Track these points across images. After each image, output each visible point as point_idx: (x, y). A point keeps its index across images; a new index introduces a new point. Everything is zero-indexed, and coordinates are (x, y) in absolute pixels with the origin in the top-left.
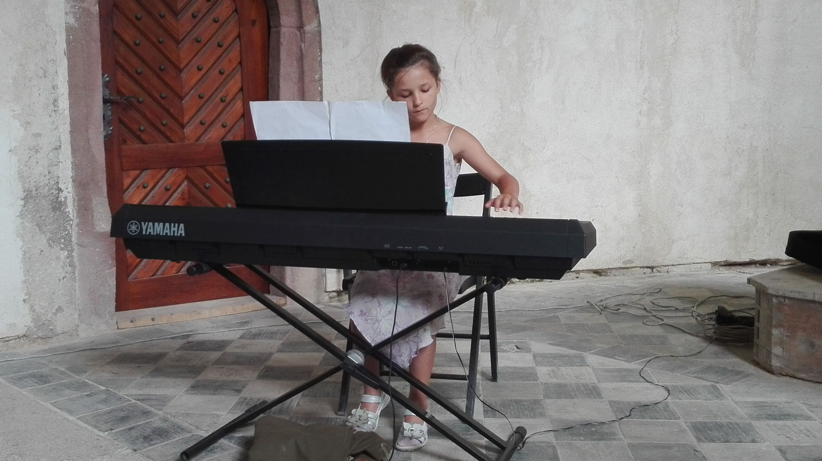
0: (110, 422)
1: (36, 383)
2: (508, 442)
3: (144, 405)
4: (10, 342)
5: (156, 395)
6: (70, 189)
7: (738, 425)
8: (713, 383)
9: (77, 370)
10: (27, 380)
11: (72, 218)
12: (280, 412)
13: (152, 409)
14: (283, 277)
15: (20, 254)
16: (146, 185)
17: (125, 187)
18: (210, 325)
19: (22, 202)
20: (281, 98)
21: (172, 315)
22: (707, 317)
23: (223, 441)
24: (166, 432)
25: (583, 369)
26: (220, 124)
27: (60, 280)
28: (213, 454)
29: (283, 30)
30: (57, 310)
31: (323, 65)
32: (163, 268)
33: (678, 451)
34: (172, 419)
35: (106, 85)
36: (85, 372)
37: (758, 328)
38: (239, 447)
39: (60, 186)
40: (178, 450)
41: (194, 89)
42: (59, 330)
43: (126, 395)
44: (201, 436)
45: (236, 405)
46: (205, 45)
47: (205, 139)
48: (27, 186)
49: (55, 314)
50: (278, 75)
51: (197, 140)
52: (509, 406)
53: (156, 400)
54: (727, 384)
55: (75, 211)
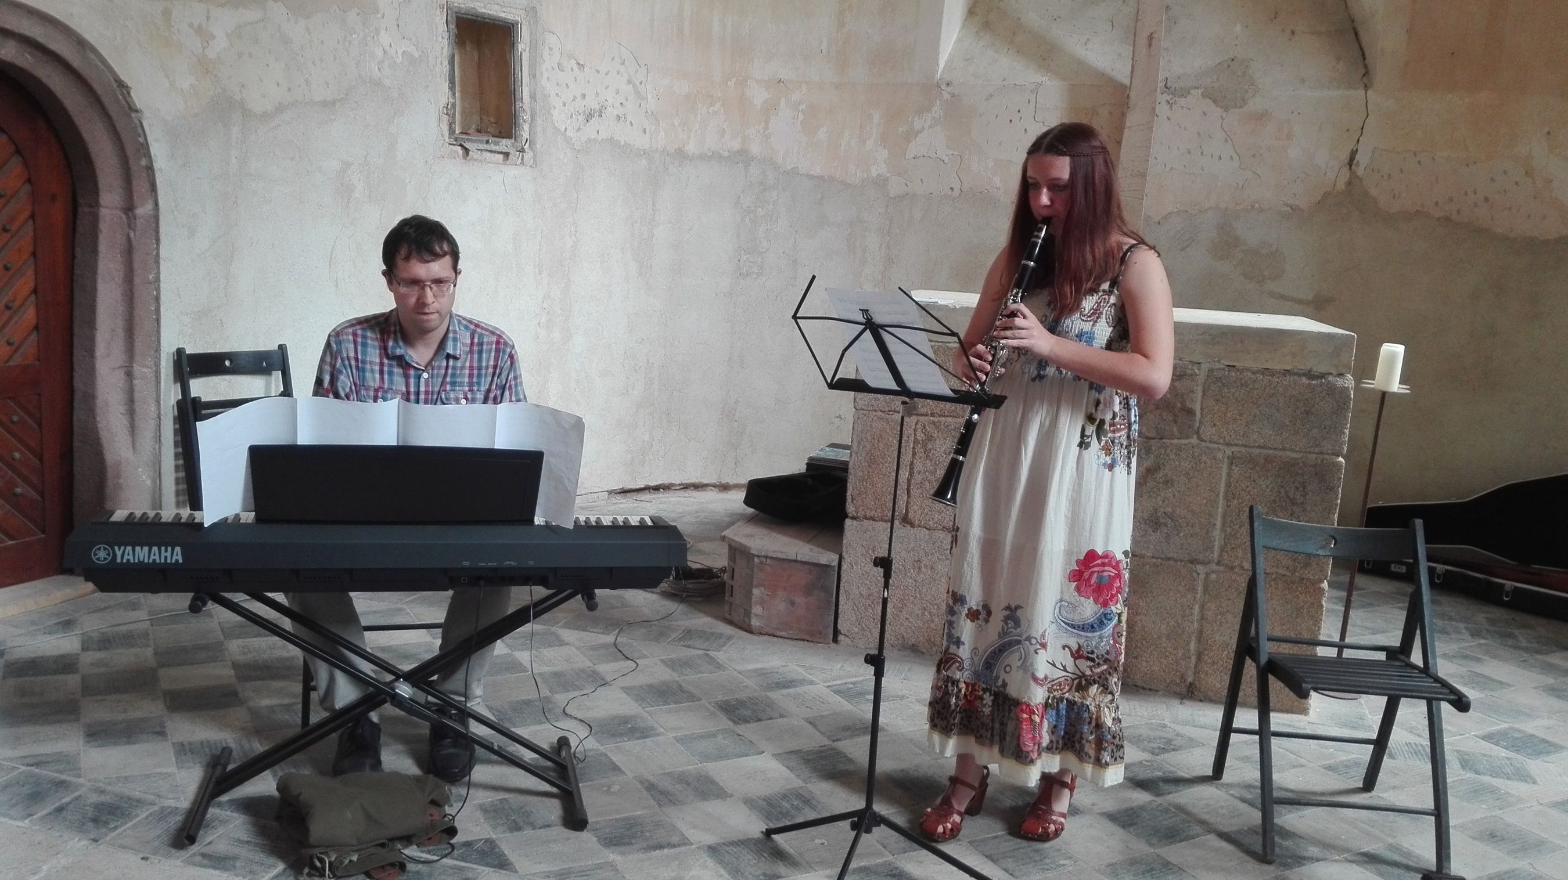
2: (564, 758)
23: (213, 811)
37: (732, 588)
38: (242, 816)
40: (159, 831)
52: (521, 709)
54: (720, 651)
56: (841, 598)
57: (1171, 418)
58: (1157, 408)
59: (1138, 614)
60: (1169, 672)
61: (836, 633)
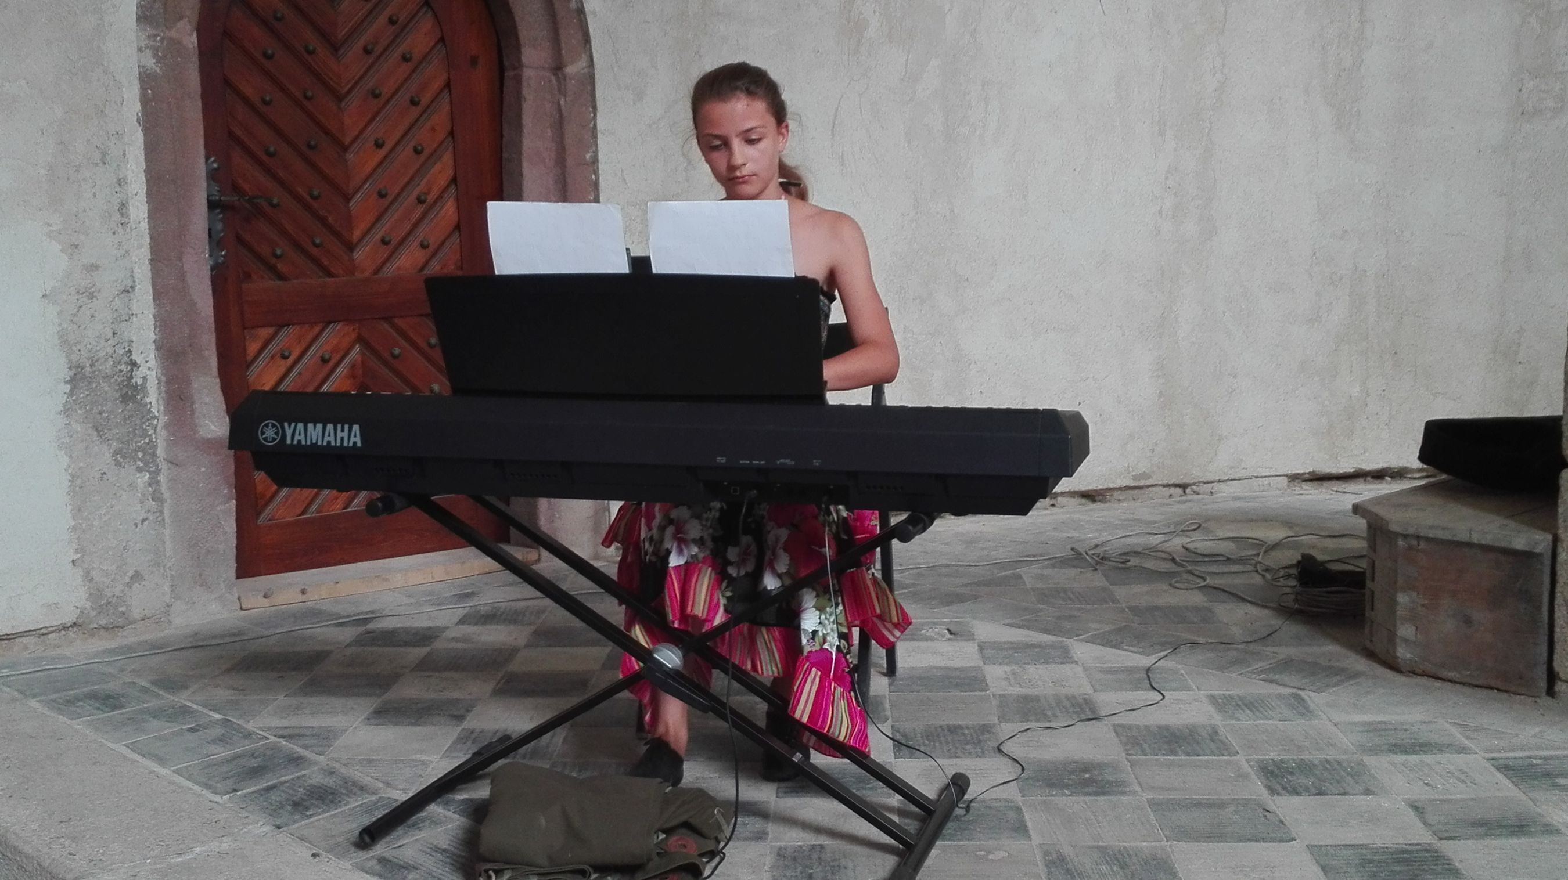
0: (232, 776)
1: (98, 709)
2: (938, 800)
3: (291, 746)
4: (50, 636)
5: (312, 727)
6: (153, 363)
7: (1339, 763)
8: (1294, 691)
9: (169, 684)
10: (81, 703)
11: (156, 414)
12: (534, 754)
13: (306, 753)
14: (534, 514)
15: (65, 479)
16: (287, 354)
17: (249, 358)
18: (406, 600)
19: (68, 387)
20: (525, 195)
21: (337, 583)
22: (1282, 573)
23: (434, 809)
24: (332, 793)
25: (1067, 669)
26: (416, 243)
27: (136, 525)
28: (417, 832)
29: (528, 73)
30: (132, 578)
31: (599, 135)
32: (319, 501)
33: (1236, 812)
34: (343, 770)
35: (212, 176)
36: (186, 688)
37: (1373, 593)
38: (463, 819)
39: (134, 357)
40: (354, 825)
41: (370, 181)
42: (136, 613)
43: (260, 728)
44: (396, 800)
45: (456, 742)
46: (388, 101)
47: (389, 270)
48: (74, 358)
49: (129, 585)
50: (521, 154)
51: (377, 272)
52: (938, 736)
53: (313, 735)
54: (1318, 691)
55: (161, 402)
56: (1558, 614)
61: (1552, 677)
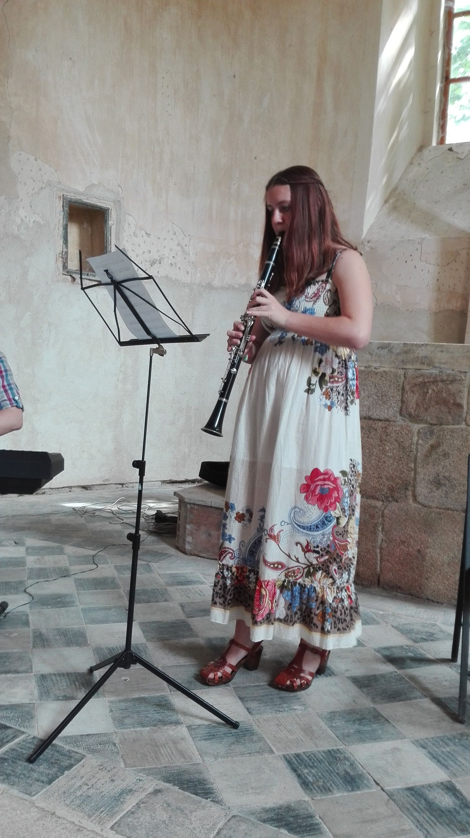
7: (157, 590)
8: (148, 563)
22: (151, 517)
25: (61, 557)
33: (115, 611)
37: (179, 525)
54: (156, 562)
57: (447, 410)
58: (437, 403)
59: (427, 547)
60: (450, 591)
